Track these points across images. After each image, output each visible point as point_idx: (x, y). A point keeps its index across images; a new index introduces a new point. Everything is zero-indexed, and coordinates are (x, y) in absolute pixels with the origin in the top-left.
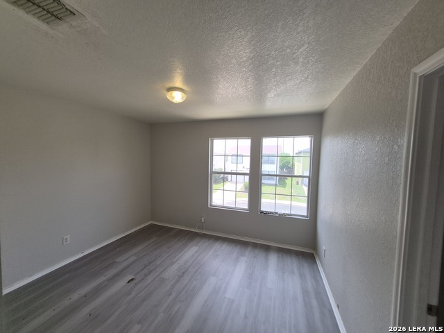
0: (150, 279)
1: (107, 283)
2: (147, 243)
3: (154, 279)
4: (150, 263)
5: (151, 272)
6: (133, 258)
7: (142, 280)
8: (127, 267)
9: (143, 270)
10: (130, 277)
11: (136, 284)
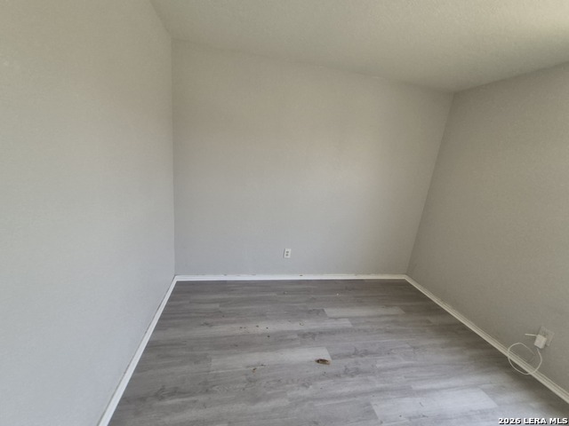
0: (349, 386)
1: (296, 337)
2: (381, 311)
3: (354, 395)
4: (366, 353)
5: (357, 372)
6: (346, 323)
7: (338, 376)
8: (332, 332)
9: (348, 356)
10: (325, 355)
11: (325, 376)
